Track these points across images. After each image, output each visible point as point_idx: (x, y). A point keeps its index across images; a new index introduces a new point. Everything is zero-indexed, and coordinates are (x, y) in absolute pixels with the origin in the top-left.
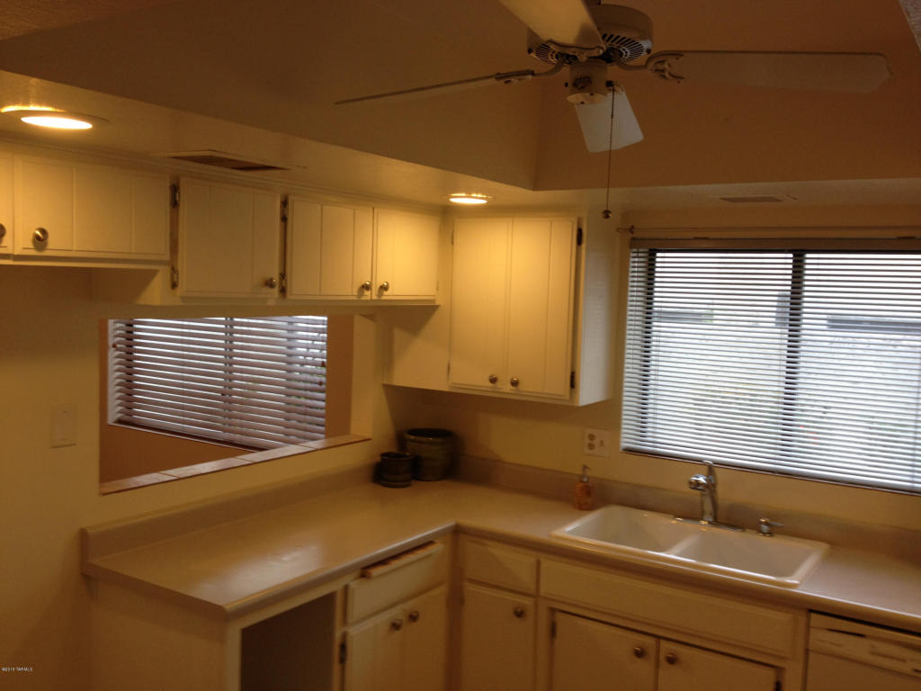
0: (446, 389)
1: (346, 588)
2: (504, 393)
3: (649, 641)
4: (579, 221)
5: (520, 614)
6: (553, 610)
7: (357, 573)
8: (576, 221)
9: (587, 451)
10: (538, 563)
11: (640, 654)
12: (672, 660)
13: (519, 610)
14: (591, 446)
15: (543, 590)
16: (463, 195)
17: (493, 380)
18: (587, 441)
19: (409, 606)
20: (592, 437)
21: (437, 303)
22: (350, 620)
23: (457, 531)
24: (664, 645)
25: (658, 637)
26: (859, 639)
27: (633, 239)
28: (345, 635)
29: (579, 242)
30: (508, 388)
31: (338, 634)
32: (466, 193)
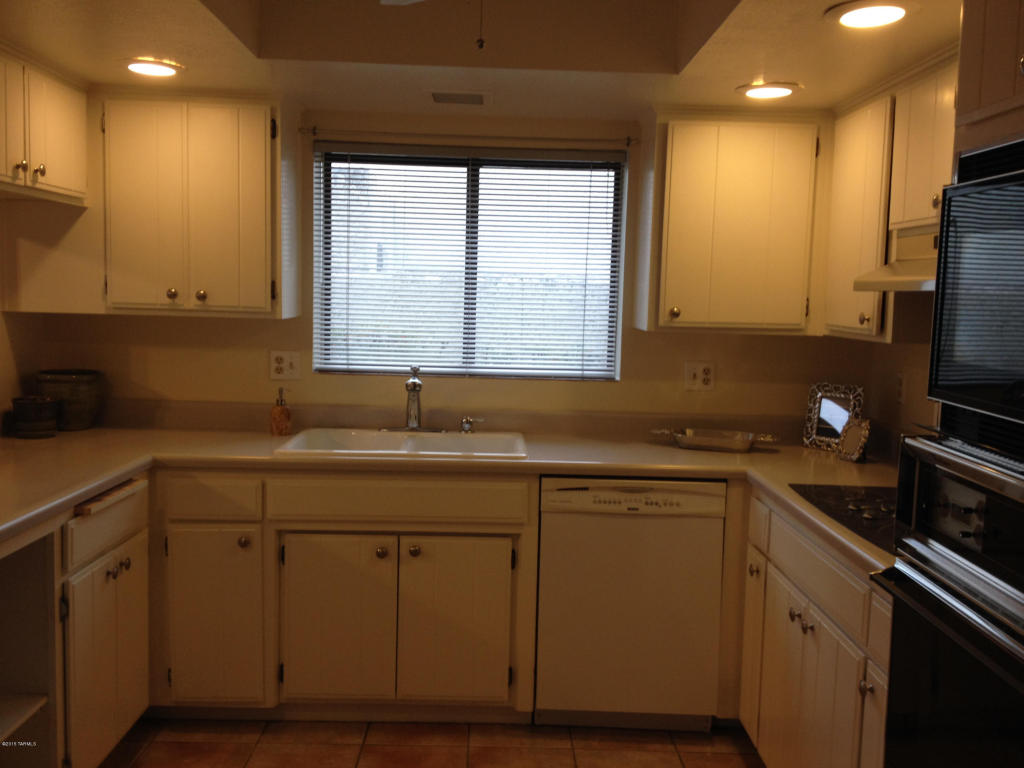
0: (102, 311)
1: (63, 530)
2: (184, 310)
3: (391, 541)
4: (273, 111)
5: (245, 544)
6: (280, 533)
7: (70, 512)
8: (269, 112)
9: (274, 375)
10: (264, 486)
11: (382, 555)
12: (415, 553)
13: (243, 540)
14: (279, 370)
15: (270, 513)
16: (151, 59)
17: (172, 296)
18: (274, 365)
19: (118, 553)
20: (279, 360)
21: (86, 204)
22: (70, 568)
23: (154, 469)
24: (405, 540)
25: (399, 534)
26: (585, 492)
27: (316, 141)
28: (64, 587)
29: (274, 136)
30: (193, 303)
31: (57, 587)
32: (155, 57)
